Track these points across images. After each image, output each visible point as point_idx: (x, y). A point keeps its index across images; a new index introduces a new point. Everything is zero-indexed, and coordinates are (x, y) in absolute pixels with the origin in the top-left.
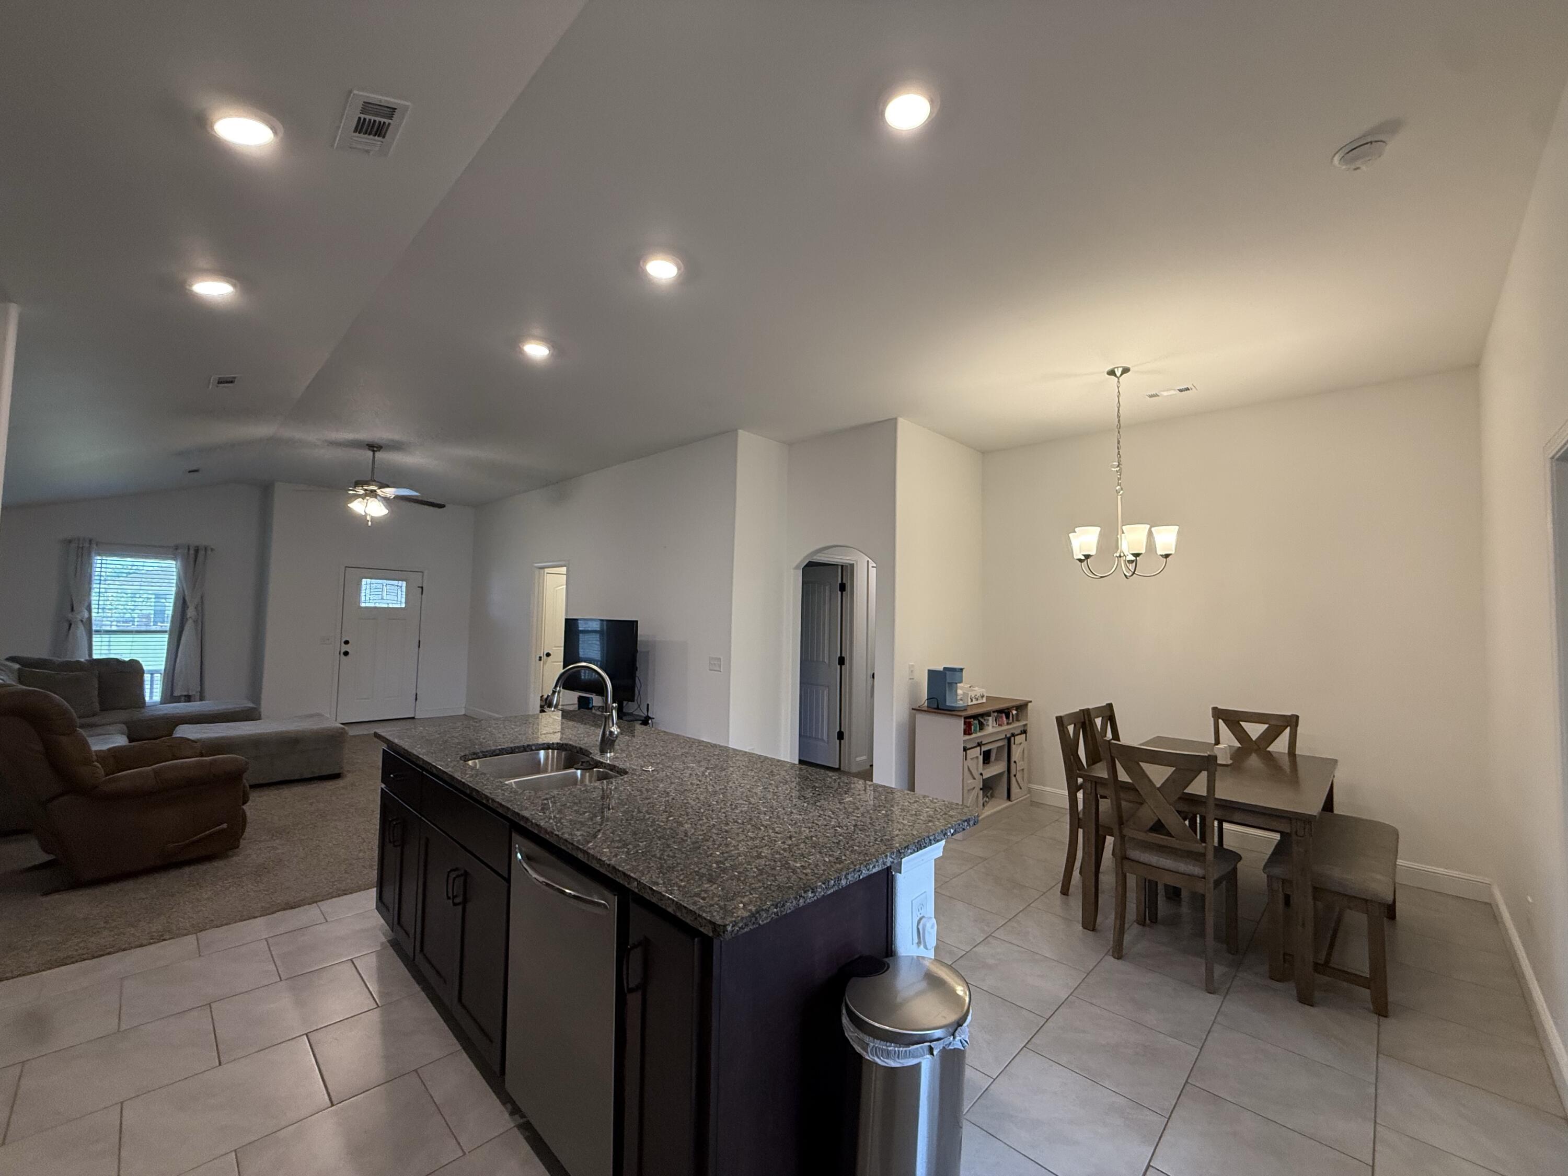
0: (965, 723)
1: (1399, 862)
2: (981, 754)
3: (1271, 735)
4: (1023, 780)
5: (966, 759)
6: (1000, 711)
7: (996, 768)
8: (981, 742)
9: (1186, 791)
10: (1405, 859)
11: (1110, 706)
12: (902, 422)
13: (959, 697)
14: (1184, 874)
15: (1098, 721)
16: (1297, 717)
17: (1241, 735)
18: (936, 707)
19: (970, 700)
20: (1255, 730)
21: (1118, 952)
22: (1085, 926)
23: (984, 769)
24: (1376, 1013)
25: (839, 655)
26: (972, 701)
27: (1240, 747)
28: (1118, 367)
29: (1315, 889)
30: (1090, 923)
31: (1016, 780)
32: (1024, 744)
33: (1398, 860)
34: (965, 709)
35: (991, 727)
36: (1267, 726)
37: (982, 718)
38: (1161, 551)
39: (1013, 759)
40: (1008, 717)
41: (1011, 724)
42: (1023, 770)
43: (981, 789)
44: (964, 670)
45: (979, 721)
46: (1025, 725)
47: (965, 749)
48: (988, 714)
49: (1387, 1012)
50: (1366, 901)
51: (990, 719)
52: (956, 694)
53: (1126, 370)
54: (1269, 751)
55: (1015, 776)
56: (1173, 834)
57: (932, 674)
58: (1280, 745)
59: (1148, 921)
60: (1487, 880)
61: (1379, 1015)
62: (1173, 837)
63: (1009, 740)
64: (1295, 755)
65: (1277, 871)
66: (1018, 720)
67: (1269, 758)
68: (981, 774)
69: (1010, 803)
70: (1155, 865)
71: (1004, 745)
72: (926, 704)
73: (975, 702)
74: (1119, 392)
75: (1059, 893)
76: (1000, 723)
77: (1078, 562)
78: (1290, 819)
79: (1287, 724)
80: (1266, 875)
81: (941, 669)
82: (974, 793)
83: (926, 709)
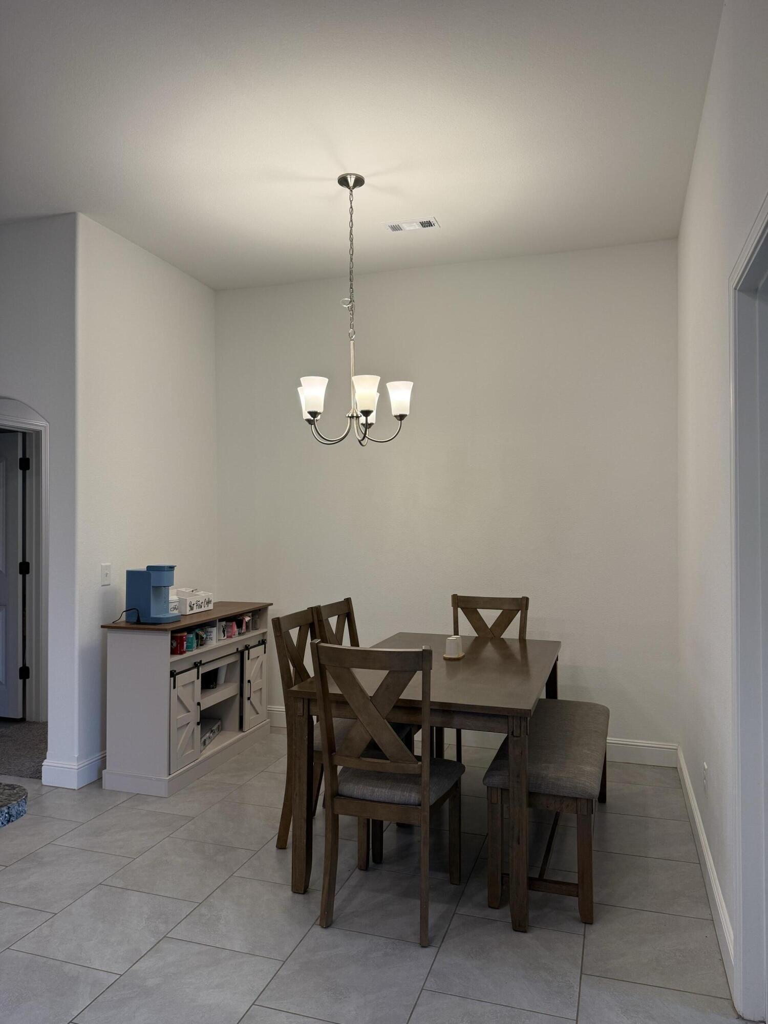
0: (172, 638)
1: (609, 739)
2: (198, 678)
3: (503, 622)
4: (261, 703)
5: (174, 687)
6: (229, 619)
7: (223, 692)
8: (201, 661)
9: (401, 697)
10: (612, 737)
11: (348, 601)
12: (83, 220)
13: (171, 606)
14: (399, 804)
15: (333, 621)
16: (527, 599)
17: (477, 622)
18: (135, 620)
19: (188, 608)
20: (490, 616)
21: (327, 920)
22: (295, 890)
23: (202, 698)
24: (583, 923)
25: (20, 560)
26: (192, 608)
27: (477, 637)
28: (351, 174)
29: (531, 794)
30: (301, 886)
31: (251, 703)
32: (263, 658)
33: (608, 738)
34: (177, 619)
35: (216, 640)
36: (500, 611)
37: (202, 630)
38: (396, 412)
39: (246, 678)
40: (239, 626)
41: (243, 634)
42: (261, 689)
43: (198, 724)
44: (176, 570)
45: (197, 636)
46: (264, 634)
47: (173, 674)
48: (211, 624)
49: (592, 919)
50: (576, 799)
51: (214, 630)
52: (167, 602)
53: (359, 181)
54: (503, 638)
55: (249, 699)
56: (387, 755)
57: (132, 576)
58: (511, 632)
59: (371, 863)
60: (674, 745)
61: (585, 923)
62: (388, 760)
63: (242, 654)
64: (525, 640)
65: (498, 780)
66: (255, 628)
67: (502, 645)
68: (199, 704)
69: (243, 734)
70: (369, 798)
71: (236, 662)
72: (124, 618)
73: (196, 610)
74: (351, 207)
75: (275, 848)
76: (230, 634)
77: (307, 423)
78: (507, 717)
79: (518, 608)
80: (486, 787)
81: (143, 568)
82: (186, 732)
83: (123, 625)
